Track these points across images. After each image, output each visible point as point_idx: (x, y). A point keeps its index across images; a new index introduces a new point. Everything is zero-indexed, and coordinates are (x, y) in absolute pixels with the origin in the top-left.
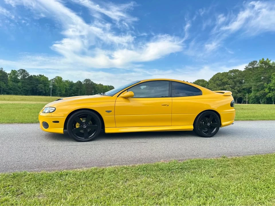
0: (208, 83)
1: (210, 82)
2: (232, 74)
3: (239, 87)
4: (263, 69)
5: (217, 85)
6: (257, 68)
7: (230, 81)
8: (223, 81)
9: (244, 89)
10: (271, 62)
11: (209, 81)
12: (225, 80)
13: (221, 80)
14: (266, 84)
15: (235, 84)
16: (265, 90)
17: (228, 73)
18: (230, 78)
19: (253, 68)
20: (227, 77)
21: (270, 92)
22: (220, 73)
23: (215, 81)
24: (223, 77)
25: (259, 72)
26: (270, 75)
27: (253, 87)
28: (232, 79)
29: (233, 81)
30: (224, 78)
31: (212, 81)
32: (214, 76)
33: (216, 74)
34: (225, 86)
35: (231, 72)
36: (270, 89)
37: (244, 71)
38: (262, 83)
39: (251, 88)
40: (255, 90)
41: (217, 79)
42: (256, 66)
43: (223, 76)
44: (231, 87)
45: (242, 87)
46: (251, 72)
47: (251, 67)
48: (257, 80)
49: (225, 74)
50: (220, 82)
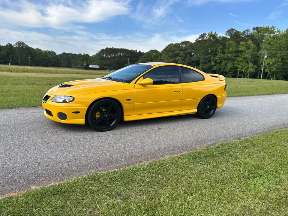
0: (161, 54)
1: (163, 53)
2: (184, 46)
3: (189, 59)
4: (211, 42)
5: (169, 56)
6: (206, 40)
7: (182, 53)
8: (175, 52)
9: (193, 62)
10: (218, 36)
11: (162, 52)
12: (177, 52)
13: (173, 52)
14: (212, 57)
15: (186, 56)
16: (211, 63)
17: (180, 44)
18: (181, 50)
19: (203, 40)
20: (179, 48)
21: (215, 65)
22: (172, 44)
23: (168, 52)
24: (176, 48)
25: (207, 45)
26: (217, 49)
27: (201, 59)
28: (183, 50)
29: (184, 53)
30: (176, 50)
31: (165, 52)
32: (167, 47)
33: (169, 45)
34: (177, 57)
35: (183, 43)
36: (215, 62)
37: (194, 43)
38: (210, 56)
39: (199, 61)
40: (203, 63)
41: (170, 50)
42: (205, 39)
43: (175, 47)
44: (182, 59)
45: (192, 59)
46: (200, 44)
47: (201, 39)
48: (205, 52)
49: (177, 45)
50: (172, 53)
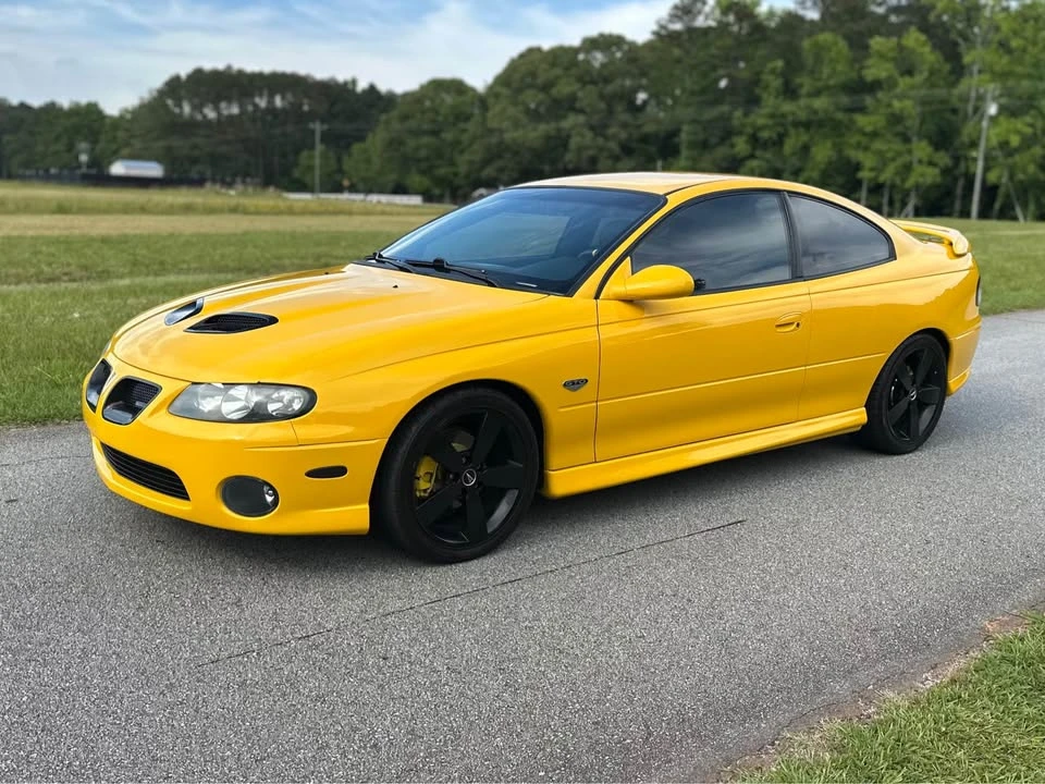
0: (482, 101)
1: (497, 96)
2: (599, 58)
3: (625, 125)
4: (729, 41)
5: (528, 111)
6: (706, 31)
7: (587, 96)
8: (554, 91)
9: (645, 139)
10: (763, 9)
11: (491, 88)
12: (564, 88)
13: (546, 87)
14: (738, 114)
15: (610, 112)
16: (733, 146)
17: (576, 51)
18: (587, 79)
19: (691, 31)
20: (574, 71)
21: (752, 156)
22: (538, 50)
23: (519, 91)
24: (558, 71)
25: (713, 56)
26: (758, 74)
27: (685, 128)
28: (593, 82)
29: (602, 97)
30: (558, 78)
31: (505, 91)
32: (514, 66)
33: (522, 56)
34: (564, 117)
35: (592, 44)
36: (754, 140)
37: (649, 46)
38: (725, 108)
39: (675, 133)
40: (692, 145)
41: (529, 80)
42: (700, 22)
43: (553, 65)
44: (592, 128)
45: (639, 127)
46: (677, 52)
47: (678, 26)
48: (703, 91)
49: (561, 58)
50: (541, 96)
